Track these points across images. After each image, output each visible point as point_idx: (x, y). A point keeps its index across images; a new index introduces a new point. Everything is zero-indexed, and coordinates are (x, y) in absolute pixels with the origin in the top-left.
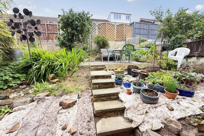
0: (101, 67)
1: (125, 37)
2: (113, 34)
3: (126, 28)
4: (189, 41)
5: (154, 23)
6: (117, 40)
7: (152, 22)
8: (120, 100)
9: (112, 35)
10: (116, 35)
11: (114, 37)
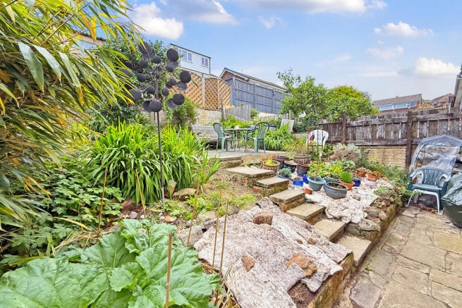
0: (235, 161)
1: (221, 104)
2: (199, 94)
3: (222, 87)
4: (325, 122)
5: (248, 81)
6: (208, 107)
7: (246, 79)
8: (308, 202)
9: (196, 96)
10: (204, 98)
11: (201, 102)
